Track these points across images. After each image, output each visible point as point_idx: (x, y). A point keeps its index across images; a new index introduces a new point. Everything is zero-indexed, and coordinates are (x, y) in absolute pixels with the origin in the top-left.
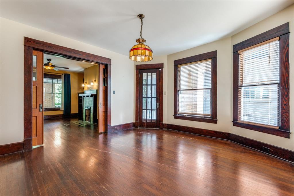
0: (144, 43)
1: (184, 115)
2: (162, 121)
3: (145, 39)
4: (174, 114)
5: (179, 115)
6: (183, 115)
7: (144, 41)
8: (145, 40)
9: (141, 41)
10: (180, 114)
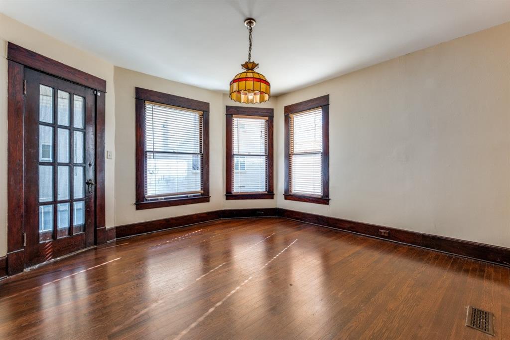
0: (256, 70)
1: (159, 198)
2: (104, 224)
3: (256, 63)
4: (136, 202)
5: (146, 200)
6: (157, 199)
7: (255, 65)
8: (258, 64)
9: (250, 65)
10: (148, 199)
